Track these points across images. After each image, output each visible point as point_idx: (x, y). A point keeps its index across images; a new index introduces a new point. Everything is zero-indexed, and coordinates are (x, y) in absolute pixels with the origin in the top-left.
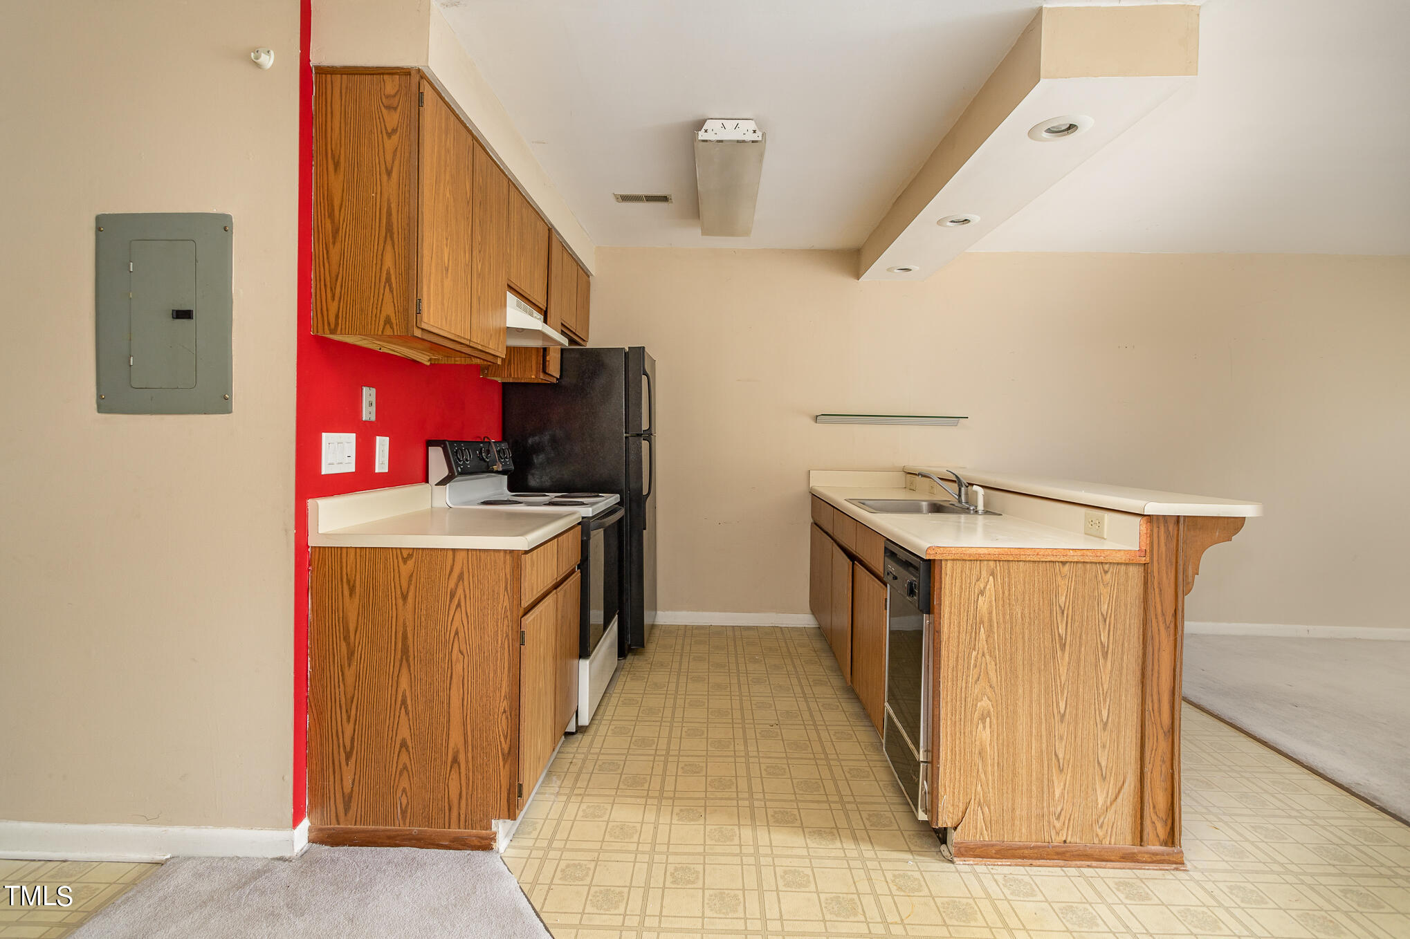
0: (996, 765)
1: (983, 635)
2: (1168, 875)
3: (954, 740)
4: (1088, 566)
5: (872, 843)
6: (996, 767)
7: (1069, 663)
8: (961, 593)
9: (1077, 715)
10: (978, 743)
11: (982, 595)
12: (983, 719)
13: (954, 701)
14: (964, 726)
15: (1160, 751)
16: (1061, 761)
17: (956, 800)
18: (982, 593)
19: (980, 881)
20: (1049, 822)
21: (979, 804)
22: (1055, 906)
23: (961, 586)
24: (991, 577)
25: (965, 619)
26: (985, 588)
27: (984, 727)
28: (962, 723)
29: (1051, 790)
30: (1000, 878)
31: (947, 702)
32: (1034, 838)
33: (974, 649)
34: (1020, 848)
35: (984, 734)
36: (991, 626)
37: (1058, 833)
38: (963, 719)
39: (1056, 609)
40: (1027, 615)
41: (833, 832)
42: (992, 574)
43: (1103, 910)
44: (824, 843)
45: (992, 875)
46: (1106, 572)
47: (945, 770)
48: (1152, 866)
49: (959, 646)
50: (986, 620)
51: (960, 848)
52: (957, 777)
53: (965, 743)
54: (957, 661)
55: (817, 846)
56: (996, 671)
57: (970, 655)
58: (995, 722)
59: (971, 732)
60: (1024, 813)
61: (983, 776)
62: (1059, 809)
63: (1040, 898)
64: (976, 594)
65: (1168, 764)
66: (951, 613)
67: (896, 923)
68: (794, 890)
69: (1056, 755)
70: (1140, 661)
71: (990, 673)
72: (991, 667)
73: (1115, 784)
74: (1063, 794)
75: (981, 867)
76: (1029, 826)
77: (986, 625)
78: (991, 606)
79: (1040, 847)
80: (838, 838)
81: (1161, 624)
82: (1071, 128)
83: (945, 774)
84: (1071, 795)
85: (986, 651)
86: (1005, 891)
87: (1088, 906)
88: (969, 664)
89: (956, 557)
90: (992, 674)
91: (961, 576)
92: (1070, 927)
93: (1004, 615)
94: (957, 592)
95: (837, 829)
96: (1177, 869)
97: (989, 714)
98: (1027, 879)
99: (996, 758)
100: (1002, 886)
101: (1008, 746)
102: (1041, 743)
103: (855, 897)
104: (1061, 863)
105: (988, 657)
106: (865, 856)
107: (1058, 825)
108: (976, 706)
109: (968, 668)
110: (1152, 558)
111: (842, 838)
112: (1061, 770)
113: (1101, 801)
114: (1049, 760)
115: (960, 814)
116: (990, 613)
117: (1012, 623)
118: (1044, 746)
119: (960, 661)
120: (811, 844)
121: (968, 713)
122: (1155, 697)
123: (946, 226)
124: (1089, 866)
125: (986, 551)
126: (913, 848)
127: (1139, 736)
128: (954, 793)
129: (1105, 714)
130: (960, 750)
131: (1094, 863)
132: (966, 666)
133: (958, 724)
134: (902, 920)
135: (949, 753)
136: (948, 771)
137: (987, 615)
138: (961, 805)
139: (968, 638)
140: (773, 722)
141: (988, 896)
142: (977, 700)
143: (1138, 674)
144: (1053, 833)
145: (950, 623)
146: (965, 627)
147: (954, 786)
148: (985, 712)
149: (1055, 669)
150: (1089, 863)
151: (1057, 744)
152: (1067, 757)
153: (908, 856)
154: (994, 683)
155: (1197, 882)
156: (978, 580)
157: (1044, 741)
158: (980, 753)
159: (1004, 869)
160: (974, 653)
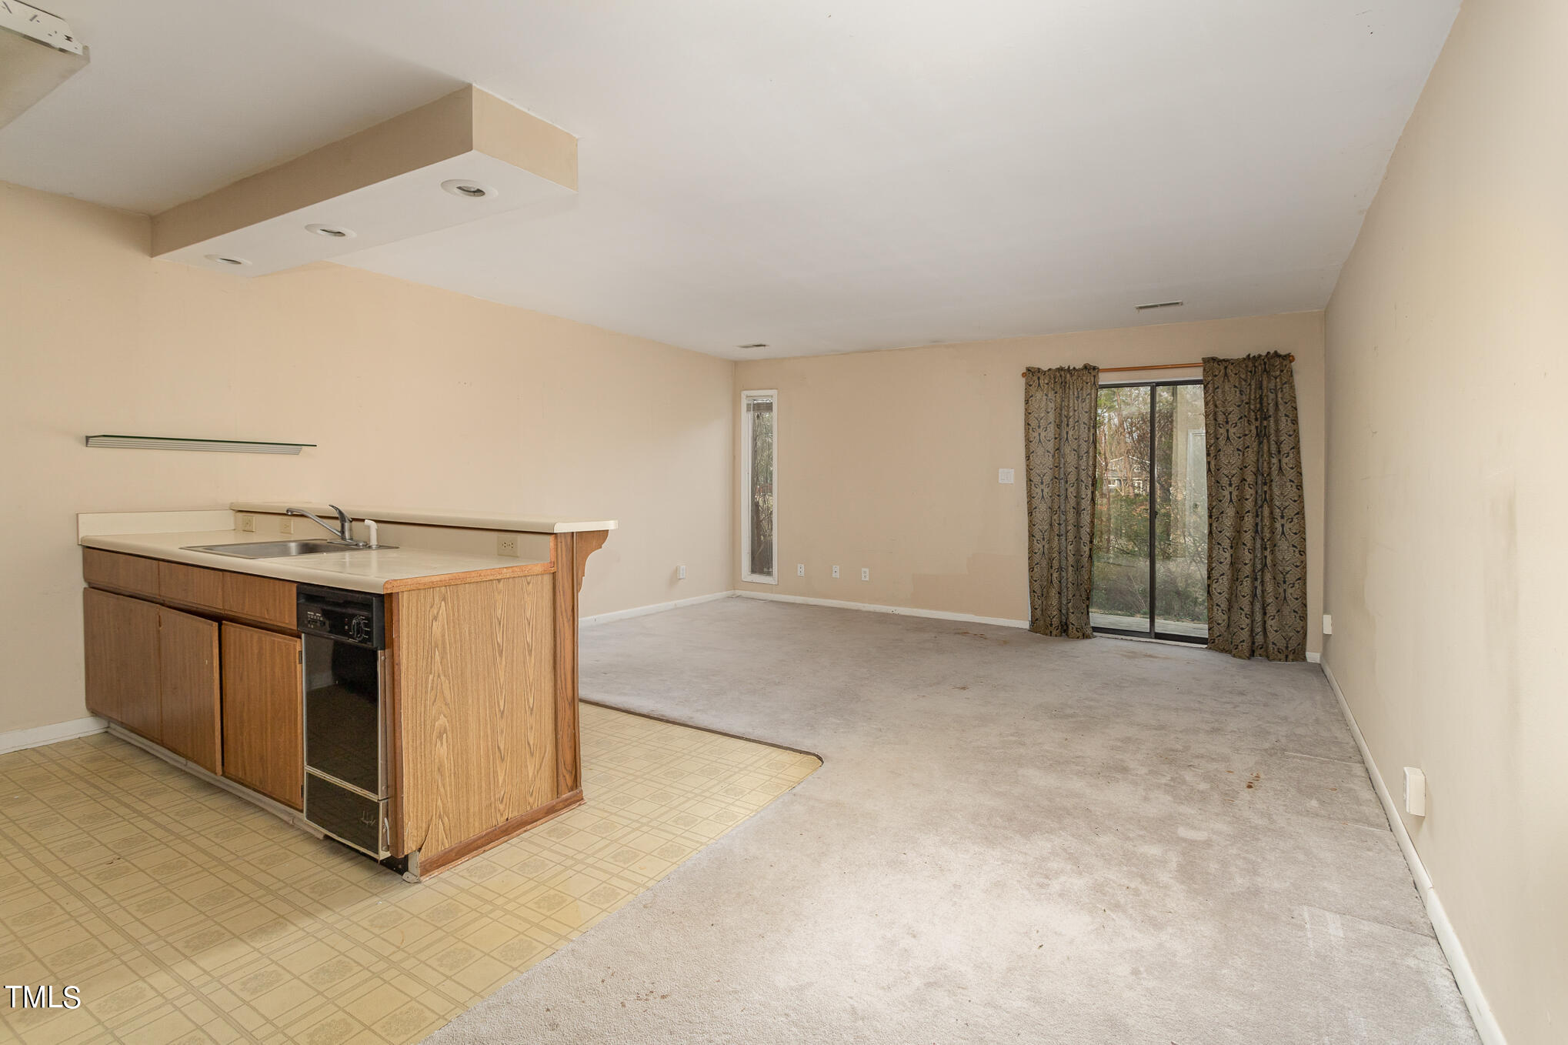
0: (452, 775)
1: (437, 658)
2: (576, 812)
3: (415, 765)
4: (517, 580)
5: (329, 909)
6: (453, 777)
7: (506, 666)
8: (417, 622)
9: (512, 708)
10: (437, 761)
11: (436, 620)
12: (440, 737)
13: (414, 727)
14: (425, 748)
15: (567, 720)
16: (502, 752)
17: (420, 822)
18: (435, 618)
19: (450, 884)
20: (495, 808)
21: (440, 816)
22: (514, 869)
23: (417, 615)
24: (443, 603)
25: (422, 646)
26: (438, 613)
27: (442, 744)
28: (423, 747)
29: (496, 780)
30: (465, 874)
31: (408, 731)
32: (484, 827)
33: (431, 673)
34: (475, 841)
35: (442, 750)
36: (444, 648)
37: (502, 815)
38: (423, 743)
39: (495, 621)
40: (473, 631)
41: (280, 921)
42: (444, 599)
43: (546, 854)
44: (275, 936)
45: (457, 874)
46: (528, 583)
47: (408, 797)
48: (565, 810)
49: (417, 673)
50: (440, 643)
51: (425, 866)
52: (420, 800)
53: (425, 764)
54: (416, 688)
55: (268, 943)
56: (450, 688)
57: (427, 679)
58: (450, 736)
59: (431, 751)
60: (477, 809)
61: (442, 790)
62: (502, 793)
63: (501, 870)
64: (431, 619)
65: (572, 727)
66: (408, 643)
67: (394, 952)
68: (265, 991)
69: (499, 748)
70: (552, 652)
71: (445, 692)
72: (446, 685)
73: (540, 753)
74: (504, 779)
75: (445, 873)
76: (481, 819)
77: (440, 646)
78: (444, 629)
79: (491, 832)
80: (288, 923)
81: (565, 618)
82: (479, 192)
83: (409, 800)
84: (510, 777)
85: (441, 672)
86: (473, 879)
87: (536, 857)
88: (426, 687)
89: (412, 587)
90: (447, 692)
91: (417, 605)
92: (530, 876)
93: (455, 634)
94: (414, 621)
95: (282, 917)
96: (580, 805)
97: (445, 731)
98: (485, 863)
99: (453, 768)
100: (469, 878)
101: (462, 753)
102: (487, 741)
103: (341, 957)
104: (506, 838)
105: (442, 677)
106: (330, 922)
107: (501, 807)
108: (434, 726)
109: (426, 692)
110: (558, 569)
111: (295, 922)
112: (502, 760)
113: (530, 775)
114: (494, 754)
115: (424, 834)
116: (443, 636)
117: (461, 641)
118: (490, 743)
119: (419, 688)
120: (258, 945)
121: (428, 735)
122: (563, 677)
123: (317, 234)
124: (525, 831)
125: (438, 579)
126: (375, 891)
127: (553, 711)
128: (417, 816)
129: (531, 701)
130: (421, 773)
131: (529, 827)
132: (424, 691)
133: (419, 749)
134: (398, 947)
135: (412, 779)
136: (411, 800)
137: (440, 638)
138: (424, 824)
139: (425, 663)
140: (110, 859)
141: (463, 890)
142: (435, 720)
143: (552, 662)
144: (499, 815)
145: (408, 653)
146: (422, 653)
147: (417, 809)
148: (442, 729)
149: (495, 673)
150: (525, 829)
151: (499, 738)
152: (507, 747)
153: (375, 899)
154: (449, 701)
155: (594, 807)
156: (431, 607)
157: (490, 739)
158: (439, 769)
159: (464, 866)
160: (431, 677)
